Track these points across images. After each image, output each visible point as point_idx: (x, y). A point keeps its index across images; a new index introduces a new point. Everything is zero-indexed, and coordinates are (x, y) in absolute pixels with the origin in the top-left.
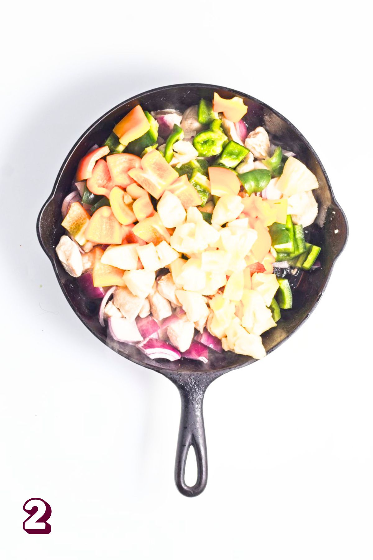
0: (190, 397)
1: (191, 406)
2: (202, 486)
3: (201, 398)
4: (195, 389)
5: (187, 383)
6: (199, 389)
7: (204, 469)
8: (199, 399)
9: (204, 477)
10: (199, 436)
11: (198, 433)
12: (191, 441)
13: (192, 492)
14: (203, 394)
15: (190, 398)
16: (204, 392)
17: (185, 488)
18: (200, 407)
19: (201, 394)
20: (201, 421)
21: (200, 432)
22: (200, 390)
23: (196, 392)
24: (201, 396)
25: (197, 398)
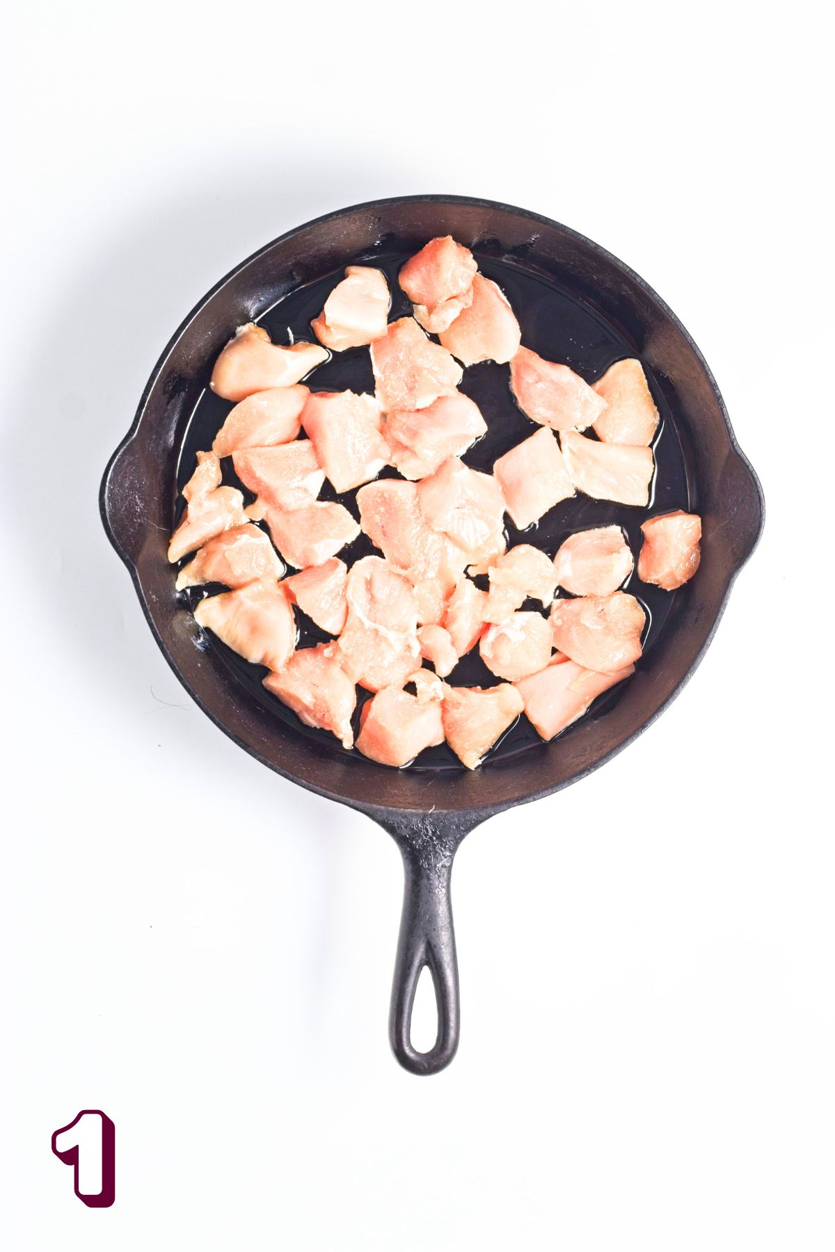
0: (423, 862)
1: (424, 881)
2: (448, 1052)
3: (448, 864)
4: (434, 846)
5: (416, 832)
6: (441, 846)
7: (452, 1016)
8: (442, 866)
9: (452, 1033)
10: (443, 947)
11: (439, 940)
12: (424, 957)
13: (426, 1065)
14: (452, 858)
15: (422, 865)
16: (453, 851)
17: (411, 1055)
18: (445, 884)
19: (446, 857)
20: (447, 914)
21: (444, 937)
22: (445, 848)
23: (436, 852)
24: (447, 862)
25: (438, 865)
